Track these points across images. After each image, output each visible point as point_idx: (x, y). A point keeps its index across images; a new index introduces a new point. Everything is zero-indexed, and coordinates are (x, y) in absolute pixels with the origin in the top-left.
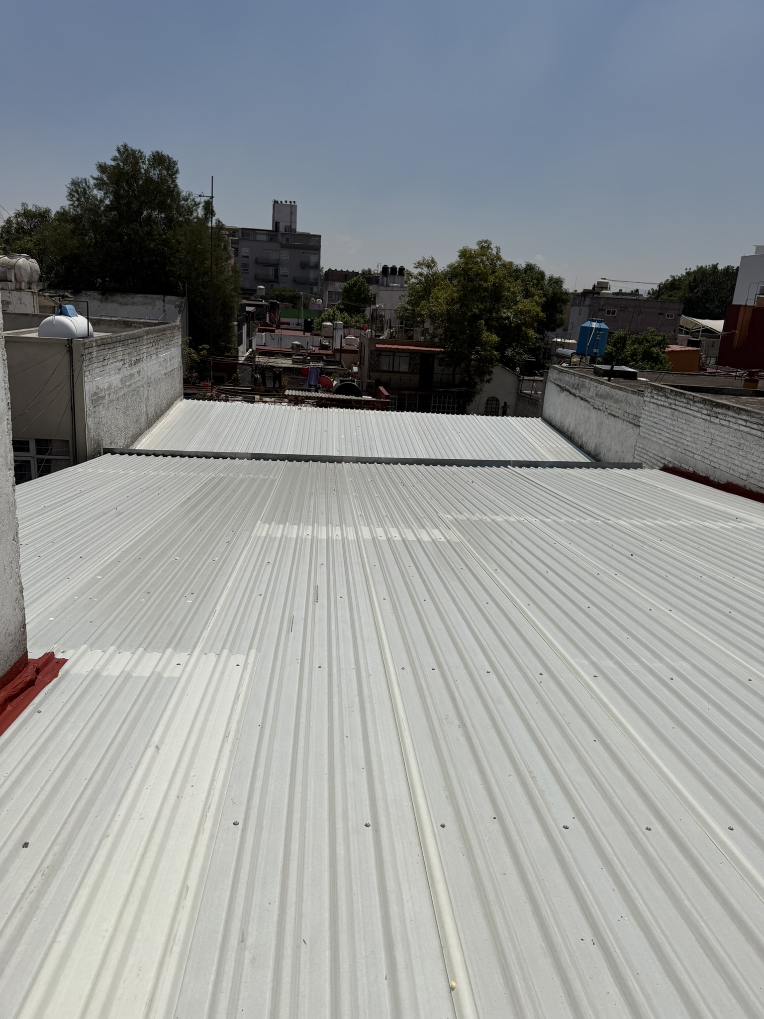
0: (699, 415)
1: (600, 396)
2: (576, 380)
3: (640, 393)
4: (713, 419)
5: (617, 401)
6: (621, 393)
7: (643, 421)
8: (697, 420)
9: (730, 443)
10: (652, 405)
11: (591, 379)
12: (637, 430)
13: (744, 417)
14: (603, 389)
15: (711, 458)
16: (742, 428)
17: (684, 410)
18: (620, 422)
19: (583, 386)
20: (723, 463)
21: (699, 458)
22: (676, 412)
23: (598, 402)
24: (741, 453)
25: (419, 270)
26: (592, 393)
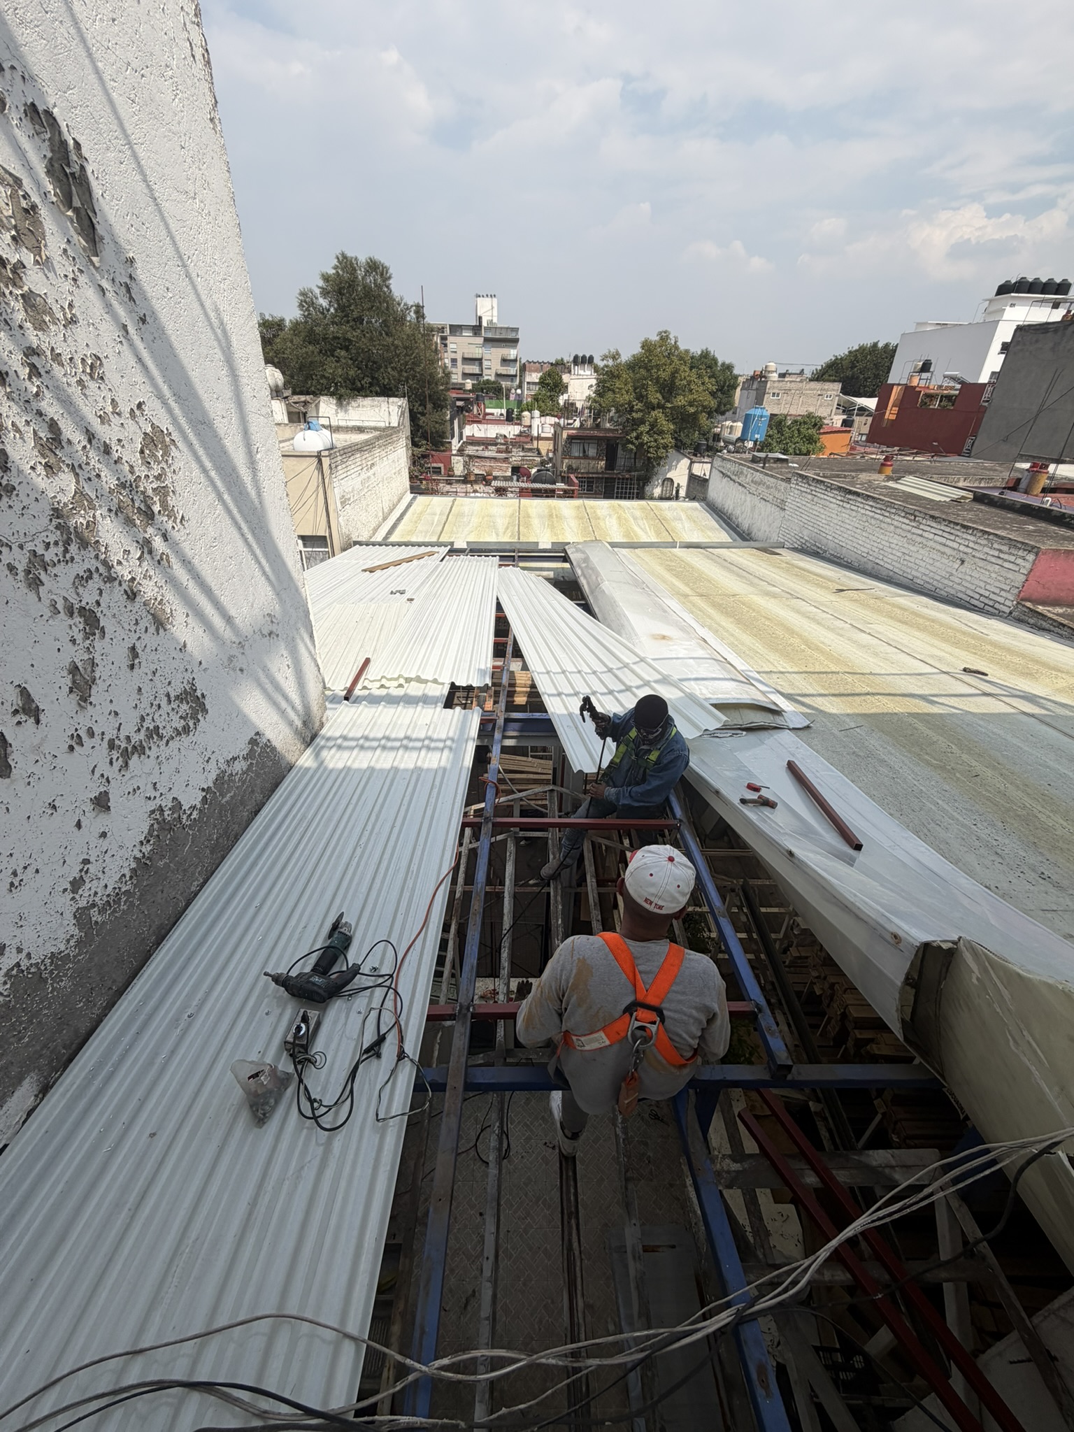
0: (834, 501)
1: (755, 483)
2: (735, 468)
3: (788, 480)
4: (845, 505)
5: (768, 487)
6: (772, 480)
7: (788, 506)
8: (832, 505)
9: (857, 525)
10: (796, 492)
11: (749, 467)
12: (783, 514)
13: (871, 503)
14: (758, 476)
15: (840, 538)
16: (868, 512)
17: (822, 496)
18: (769, 505)
19: (742, 473)
20: (850, 543)
21: (830, 538)
22: (816, 499)
23: (753, 488)
24: (864, 534)
25: (605, 362)
26: (749, 478)
